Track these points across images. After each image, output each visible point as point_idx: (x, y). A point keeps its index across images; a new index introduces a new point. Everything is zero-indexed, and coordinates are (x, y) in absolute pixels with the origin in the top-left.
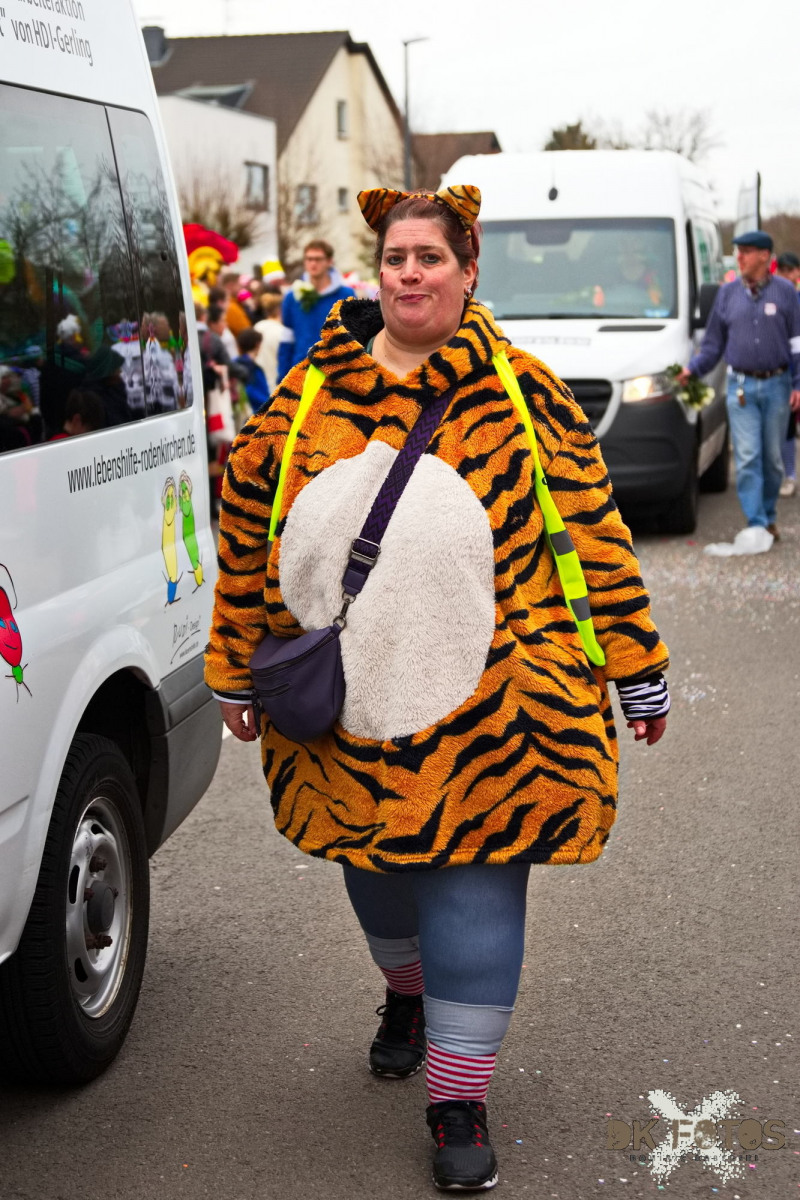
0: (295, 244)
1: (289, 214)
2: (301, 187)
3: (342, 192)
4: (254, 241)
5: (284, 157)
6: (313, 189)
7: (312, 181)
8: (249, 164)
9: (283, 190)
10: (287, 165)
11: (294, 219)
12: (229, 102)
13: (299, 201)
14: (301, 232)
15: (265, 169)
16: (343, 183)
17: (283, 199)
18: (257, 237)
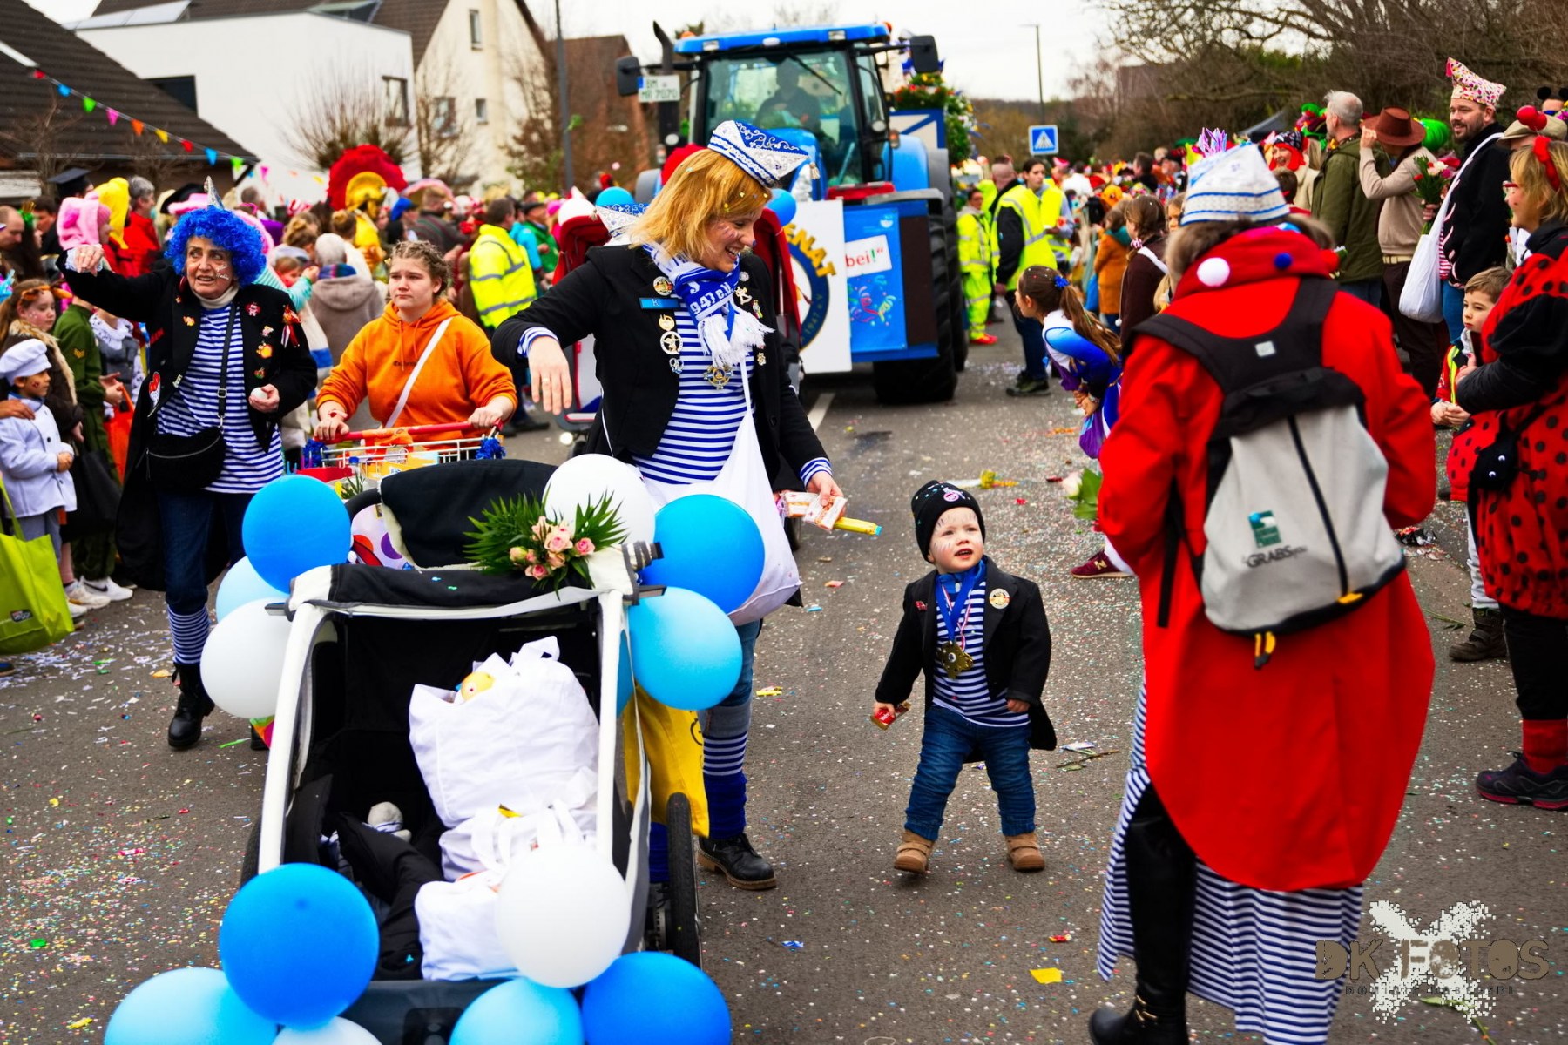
0: (438, 158)
1: (428, 128)
2: (439, 100)
3: (480, 103)
5: (421, 68)
6: (451, 102)
7: (449, 94)
8: (385, 78)
9: (424, 104)
10: (425, 75)
11: (433, 133)
12: (359, 16)
13: (437, 115)
14: (441, 148)
15: (403, 82)
16: (480, 95)
17: (423, 114)
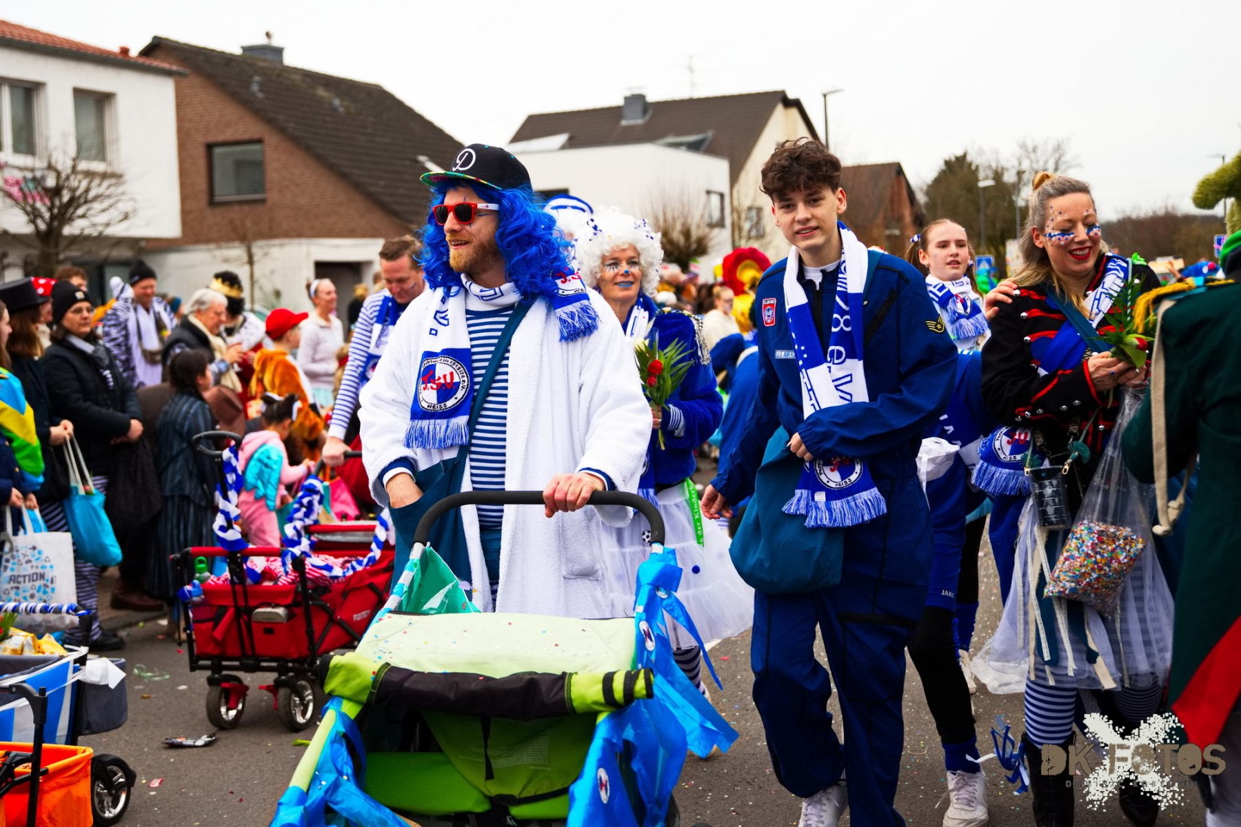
1: (740, 229)
2: (750, 209)
4: (710, 250)
5: (736, 188)
6: (759, 210)
7: (758, 204)
8: (709, 192)
10: (738, 192)
11: (745, 233)
12: (694, 147)
13: (748, 219)
15: (722, 196)
17: (736, 216)
18: (713, 247)
